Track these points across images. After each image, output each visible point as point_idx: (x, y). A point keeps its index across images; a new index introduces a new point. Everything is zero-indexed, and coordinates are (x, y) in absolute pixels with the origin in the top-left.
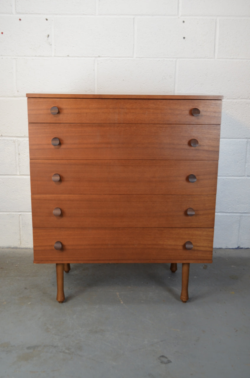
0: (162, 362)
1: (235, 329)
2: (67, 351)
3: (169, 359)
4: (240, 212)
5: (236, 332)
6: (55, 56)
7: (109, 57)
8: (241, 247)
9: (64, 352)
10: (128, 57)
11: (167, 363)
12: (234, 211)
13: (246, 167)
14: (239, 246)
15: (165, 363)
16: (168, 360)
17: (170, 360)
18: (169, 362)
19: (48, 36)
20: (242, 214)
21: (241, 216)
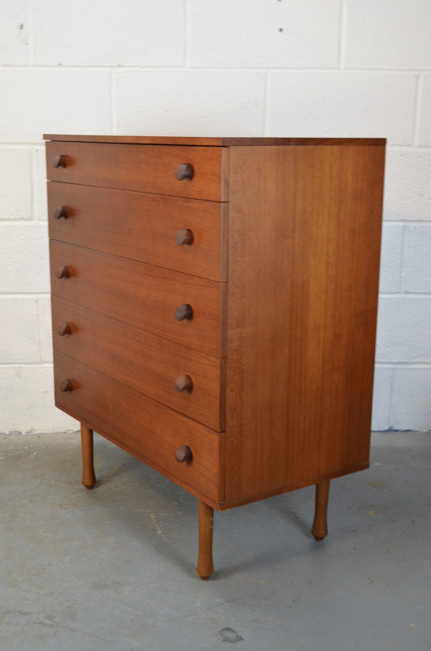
0: (225, 640)
1: (369, 579)
2: (48, 622)
3: (239, 634)
4: (393, 361)
5: (370, 583)
6: (35, 66)
7: (137, 66)
8: (396, 427)
9: (41, 623)
10: (175, 67)
11: (234, 641)
12: (382, 360)
13: (403, 275)
14: (391, 425)
15: (231, 641)
16: (238, 636)
17: (241, 636)
18: (239, 639)
19: (22, 26)
20: (395, 366)
21: (394, 369)
